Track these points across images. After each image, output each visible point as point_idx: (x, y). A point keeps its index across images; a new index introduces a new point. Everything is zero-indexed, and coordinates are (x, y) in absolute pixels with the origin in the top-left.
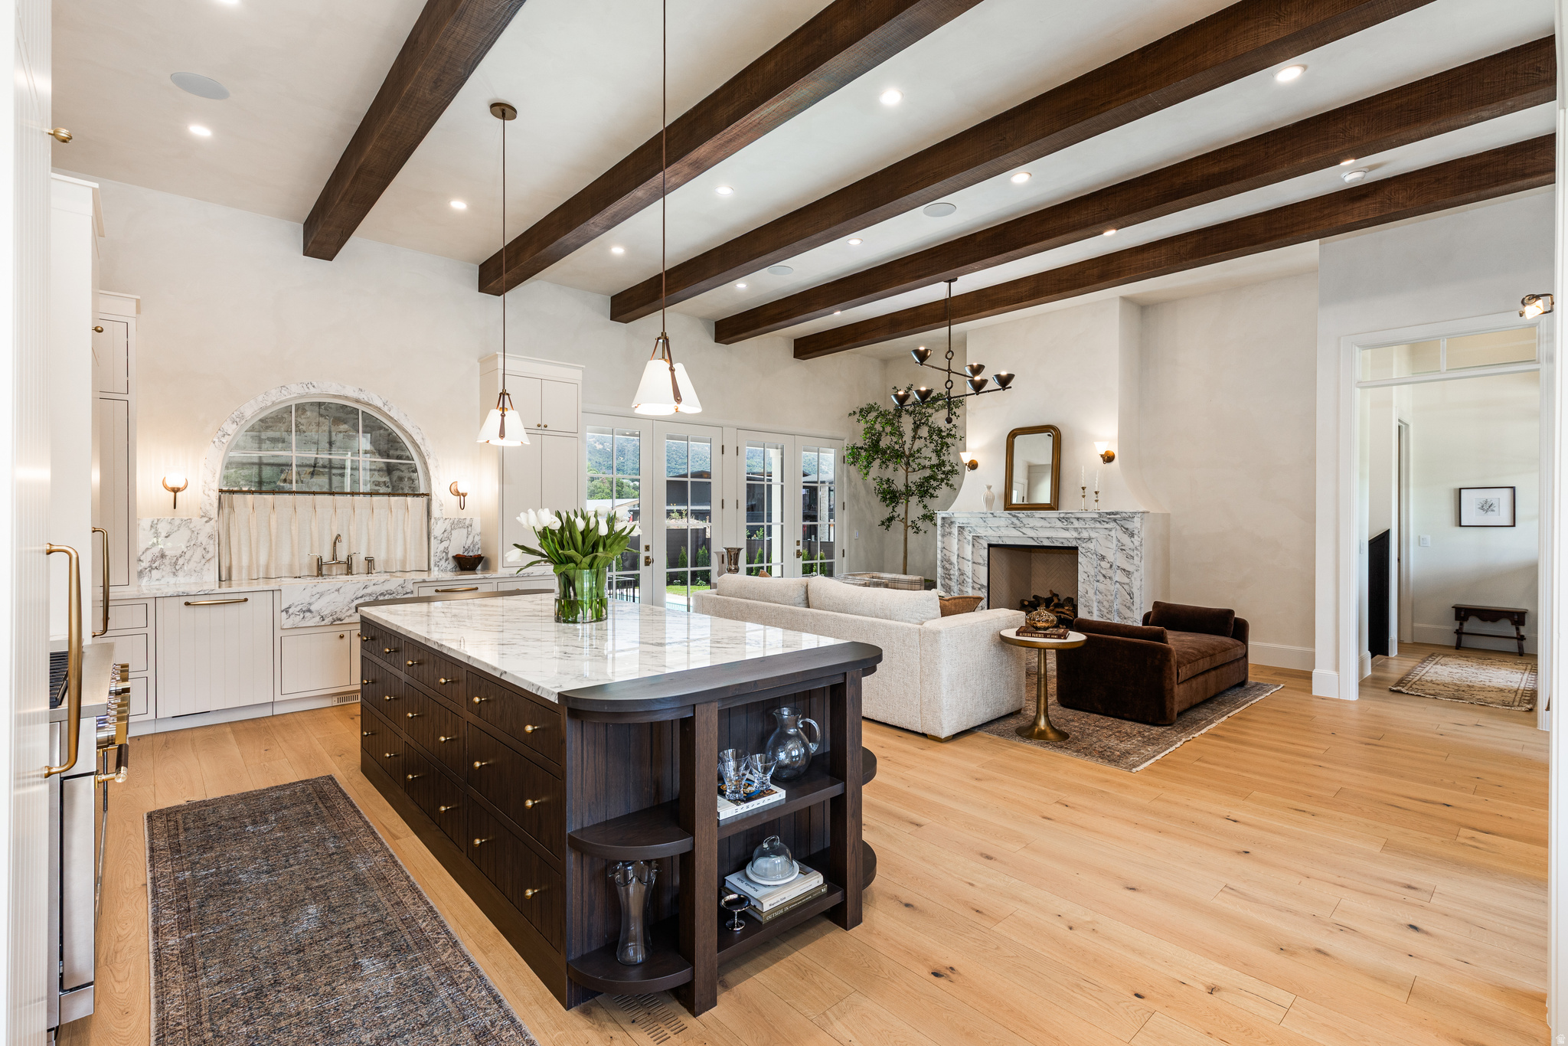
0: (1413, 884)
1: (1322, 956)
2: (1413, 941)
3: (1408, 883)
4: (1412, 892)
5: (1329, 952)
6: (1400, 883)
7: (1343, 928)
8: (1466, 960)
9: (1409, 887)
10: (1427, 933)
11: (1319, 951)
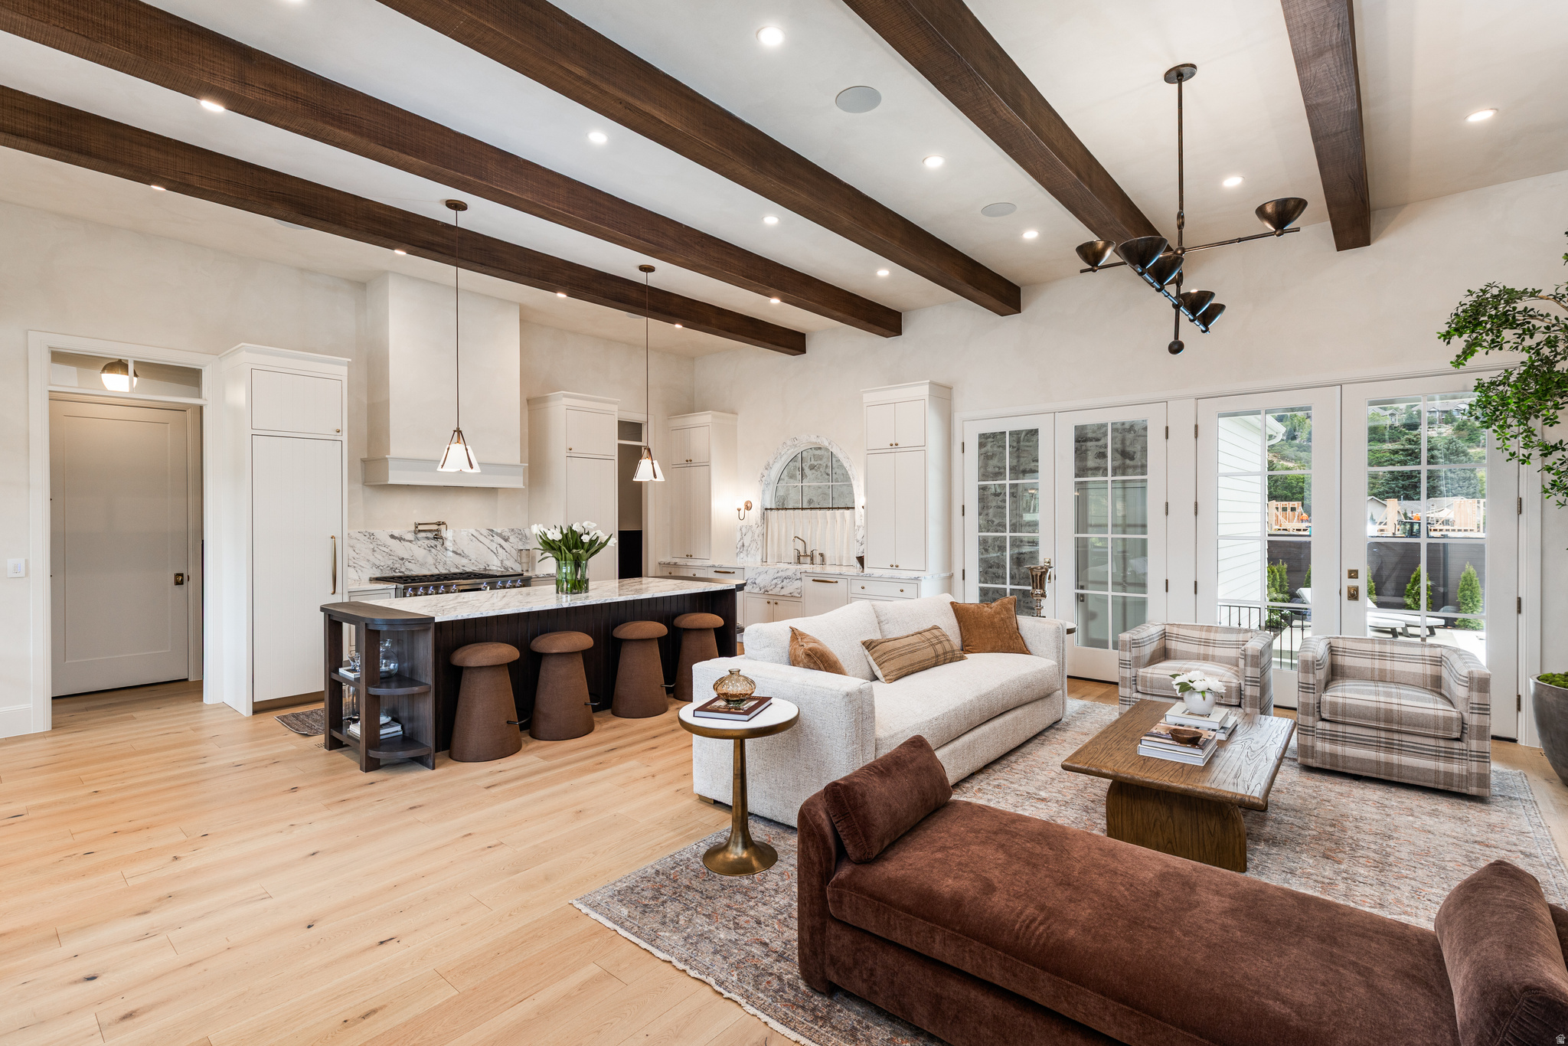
0: (128, 1023)
1: (141, 911)
2: (84, 967)
3: (136, 1020)
4: (123, 1013)
5: (137, 917)
6: (144, 1012)
7: (147, 936)
8: (26, 985)
9: (129, 1016)
10: (76, 982)
11: (146, 913)
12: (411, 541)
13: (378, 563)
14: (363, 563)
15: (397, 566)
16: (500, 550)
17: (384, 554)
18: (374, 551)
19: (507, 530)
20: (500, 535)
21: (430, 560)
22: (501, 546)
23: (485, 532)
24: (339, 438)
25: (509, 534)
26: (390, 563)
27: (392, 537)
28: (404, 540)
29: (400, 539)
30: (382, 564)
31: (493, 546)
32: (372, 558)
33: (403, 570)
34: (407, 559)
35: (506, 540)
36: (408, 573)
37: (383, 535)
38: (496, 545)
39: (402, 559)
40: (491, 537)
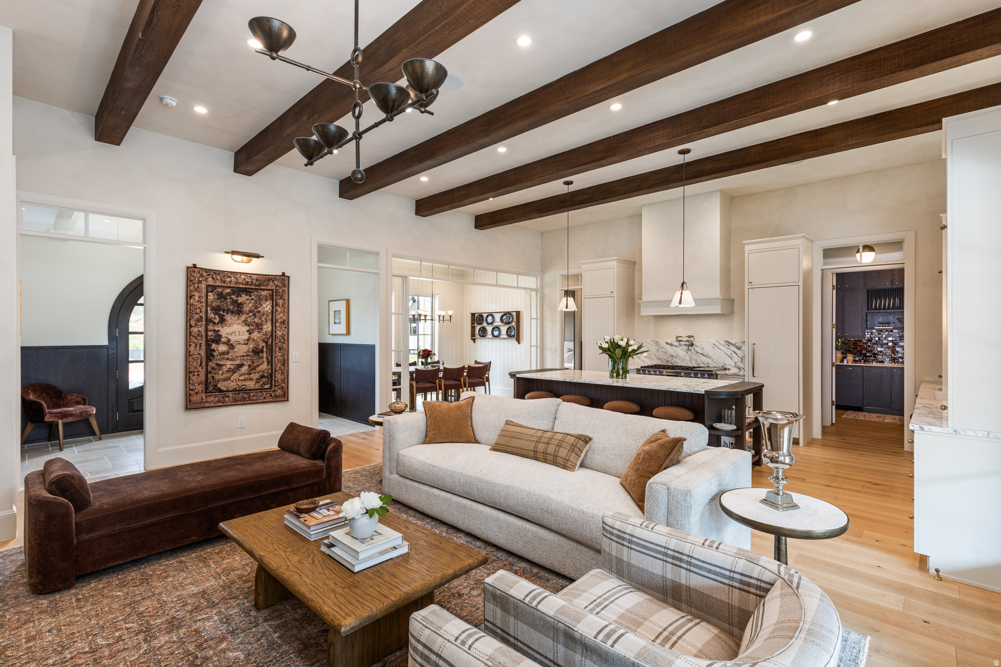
12: (676, 346)
13: (660, 357)
14: (653, 356)
15: (669, 359)
16: (734, 355)
17: (663, 352)
18: (658, 350)
19: (740, 342)
20: (734, 345)
21: (687, 358)
22: (735, 353)
23: (723, 343)
24: (613, 296)
25: (741, 345)
26: (666, 357)
27: (667, 343)
28: (673, 345)
29: (671, 345)
30: (662, 358)
31: (729, 352)
32: (657, 354)
33: (672, 362)
34: (675, 356)
35: (739, 349)
36: (675, 364)
37: (662, 343)
38: (731, 352)
39: (672, 356)
40: (727, 346)
